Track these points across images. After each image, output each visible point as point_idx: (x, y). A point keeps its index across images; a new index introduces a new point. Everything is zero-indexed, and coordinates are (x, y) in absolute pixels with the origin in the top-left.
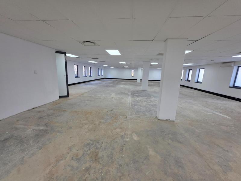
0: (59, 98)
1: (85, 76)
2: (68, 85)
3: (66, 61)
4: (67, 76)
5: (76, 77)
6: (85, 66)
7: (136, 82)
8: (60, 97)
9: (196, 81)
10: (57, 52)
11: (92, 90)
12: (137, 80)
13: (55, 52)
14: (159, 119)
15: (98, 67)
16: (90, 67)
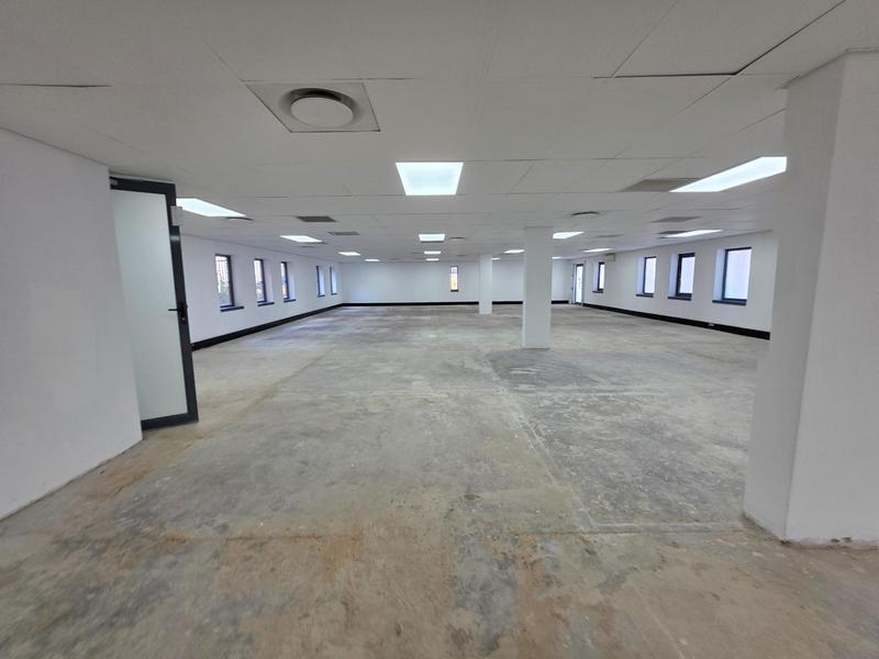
0: (137, 434)
1: (265, 303)
2: (189, 348)
3: (175, 238)
4: (182, 309)
5: (225, 309)
6: (262, 261)
7: (477, 311)
8: (148, 425)
9: (718, 297)
10: (122, 184)
11: (312, 365)
12: (477, 303)
13: (107, 182)
15: (316, 259)
16: (285, 263)
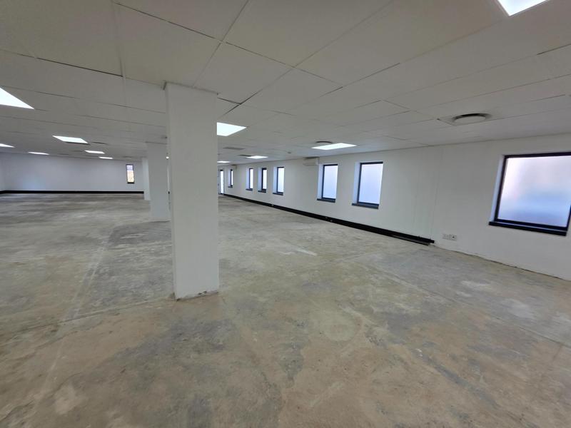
9: (275, 191)
12: (142, 192)
14: (178, 300)
